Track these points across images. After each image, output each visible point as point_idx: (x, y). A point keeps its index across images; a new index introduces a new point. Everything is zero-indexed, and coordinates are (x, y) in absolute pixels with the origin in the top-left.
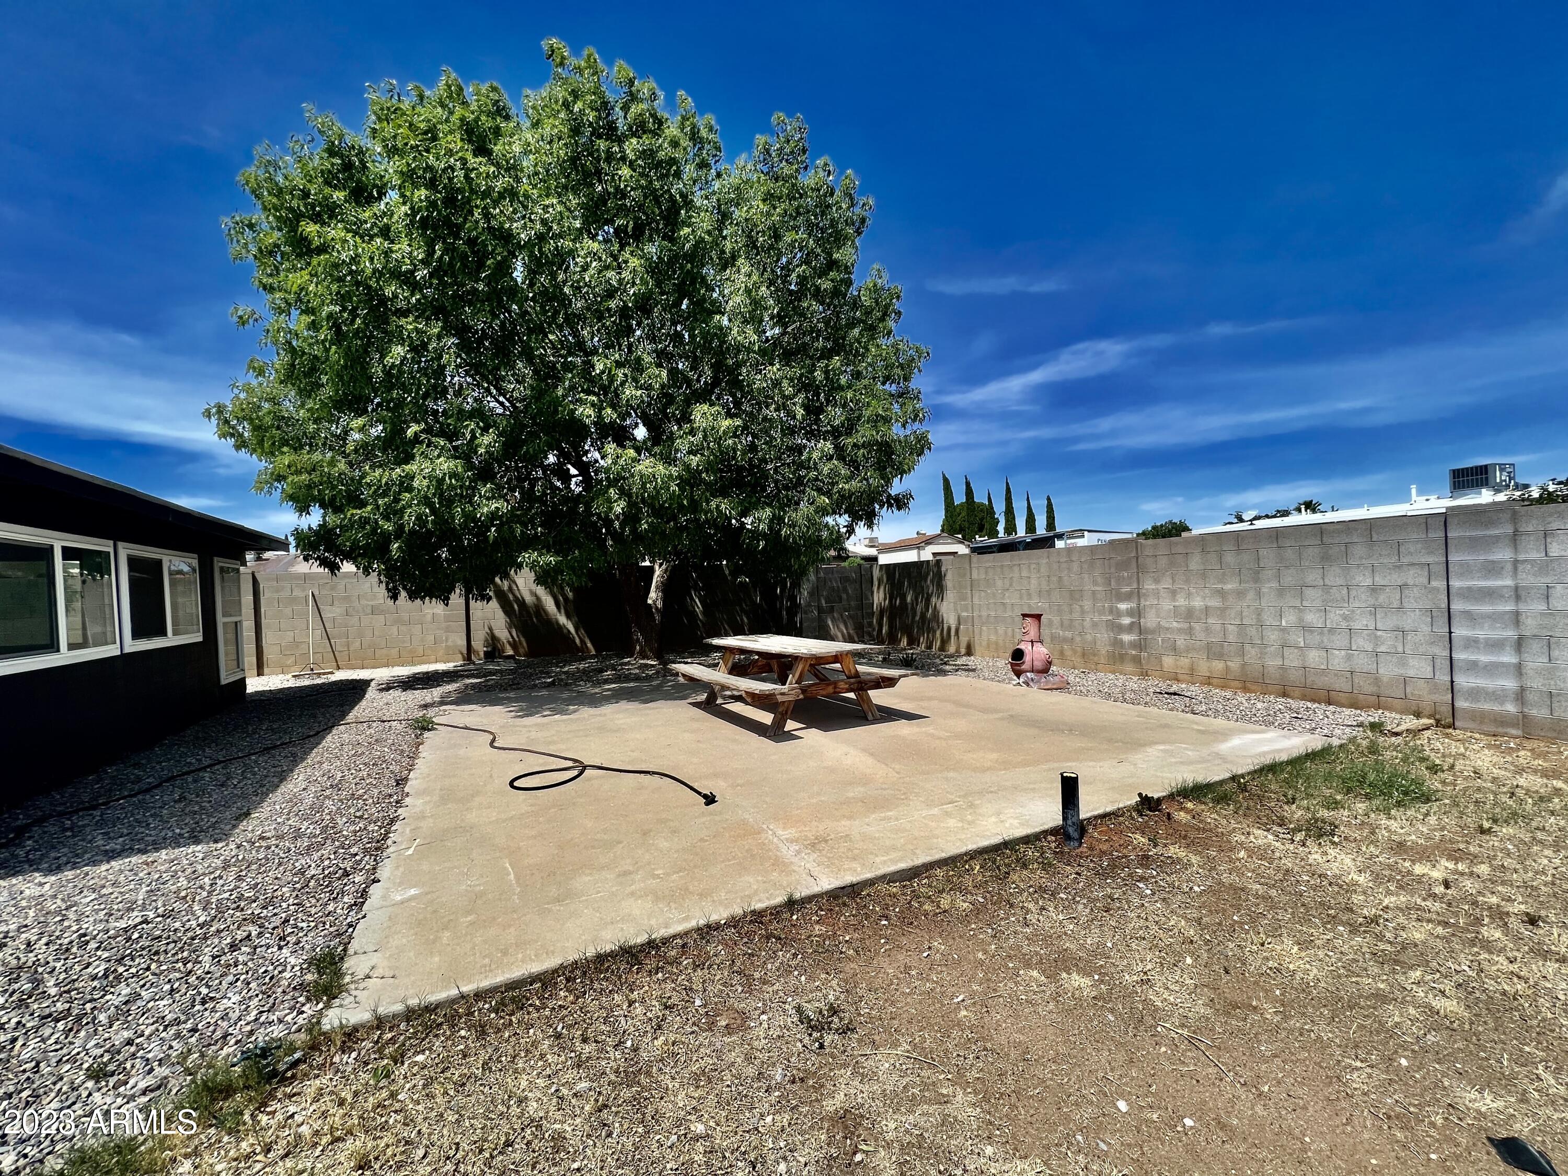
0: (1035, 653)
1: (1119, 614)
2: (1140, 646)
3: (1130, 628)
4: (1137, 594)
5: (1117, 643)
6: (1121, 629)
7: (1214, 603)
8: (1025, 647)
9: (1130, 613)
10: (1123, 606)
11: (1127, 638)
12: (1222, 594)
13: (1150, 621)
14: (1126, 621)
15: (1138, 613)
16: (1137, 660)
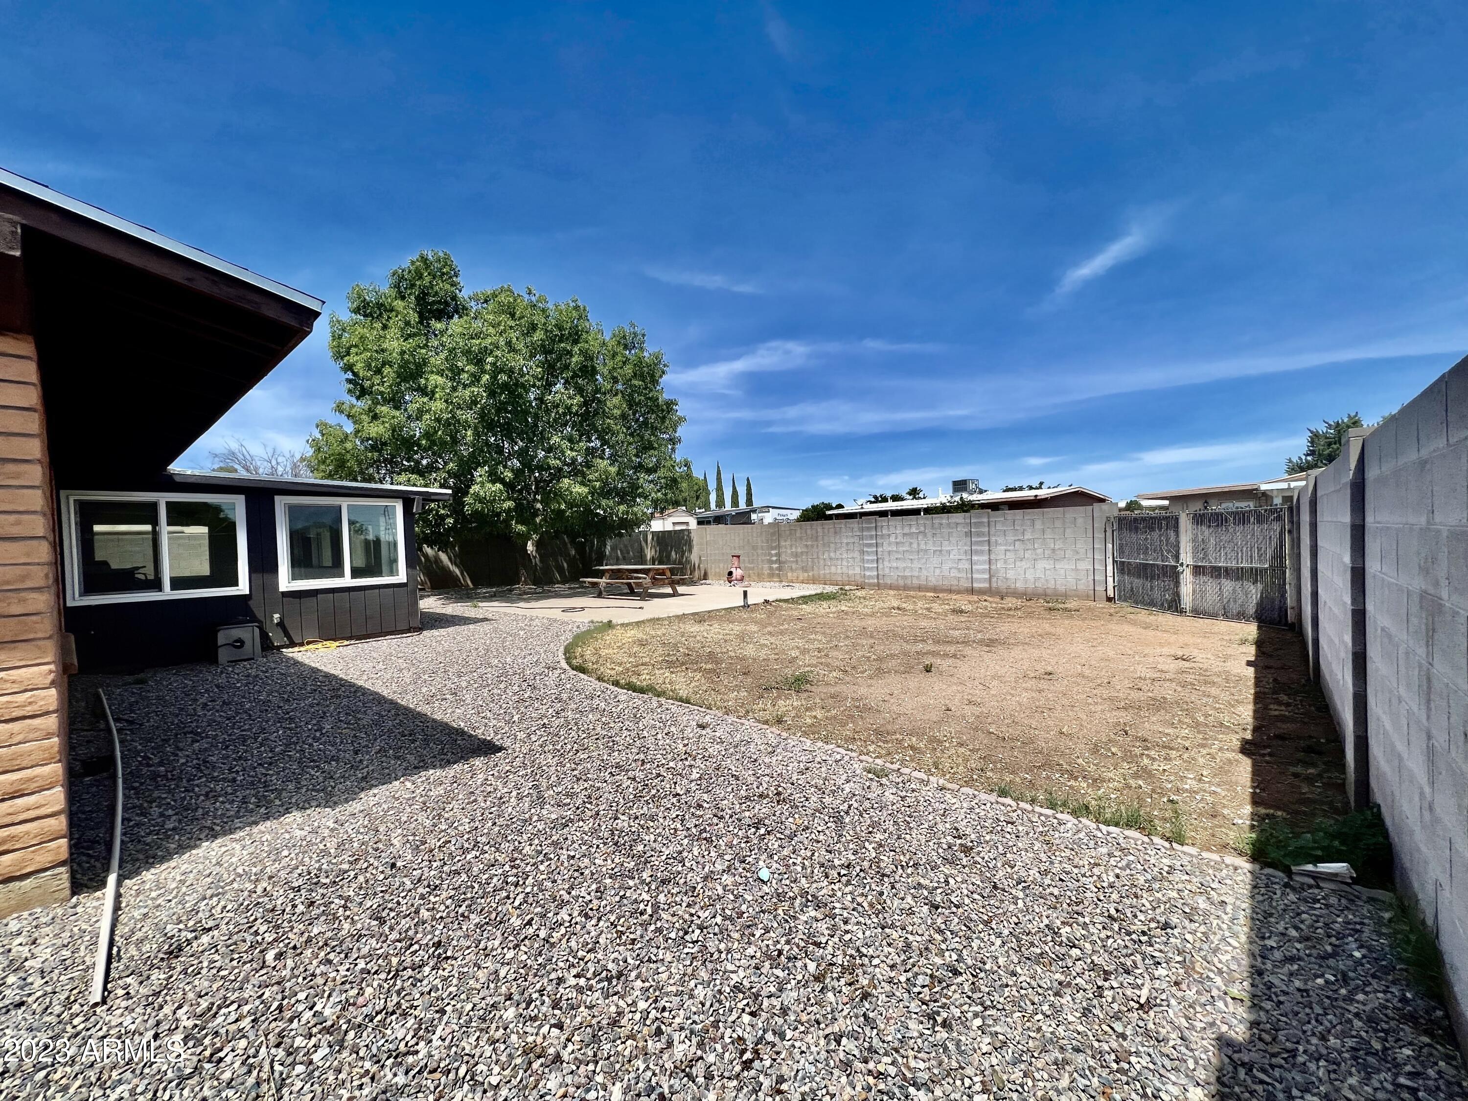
0: (737, 573)
1: (772, 555)
2: (779, 569)
3: (775, 562)
4: (779, 547)
5: (771, 569)
6: (772, 562)
7: (805, 550)
8: (733, 570)
9: (776, 555)
10: (773, 552)
11: (775, 566)
12: (807, 546)
13: (783, 558)
14: (774, 558)
15: (778, 555)
16: (779, 576)
